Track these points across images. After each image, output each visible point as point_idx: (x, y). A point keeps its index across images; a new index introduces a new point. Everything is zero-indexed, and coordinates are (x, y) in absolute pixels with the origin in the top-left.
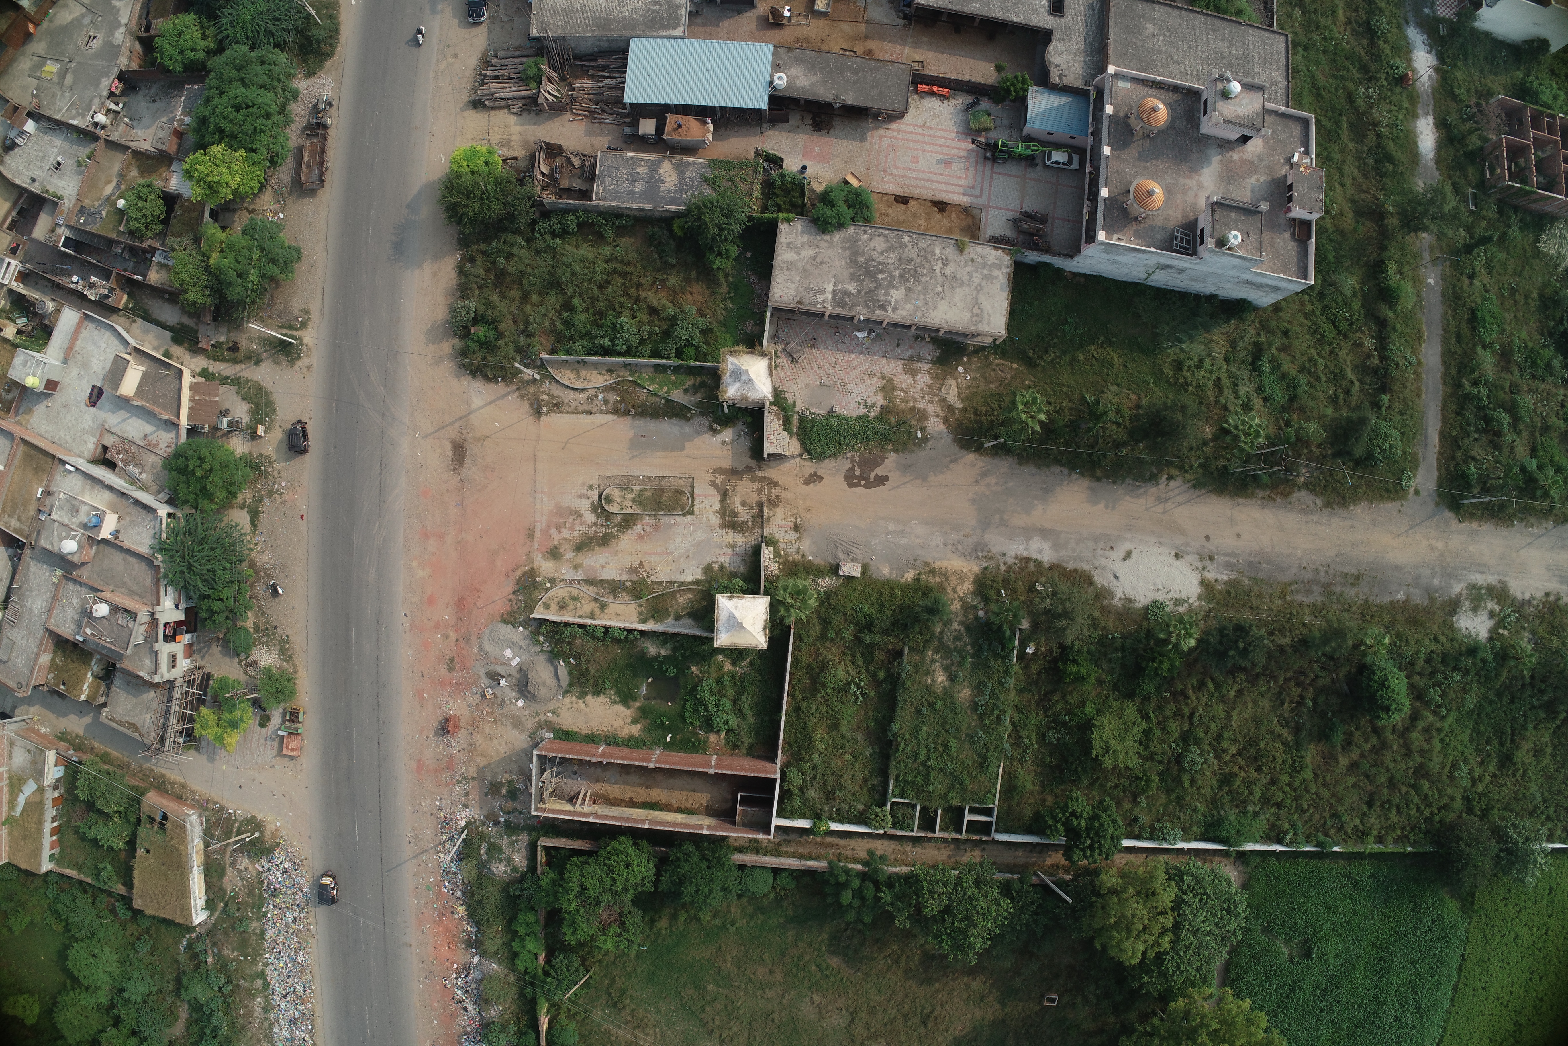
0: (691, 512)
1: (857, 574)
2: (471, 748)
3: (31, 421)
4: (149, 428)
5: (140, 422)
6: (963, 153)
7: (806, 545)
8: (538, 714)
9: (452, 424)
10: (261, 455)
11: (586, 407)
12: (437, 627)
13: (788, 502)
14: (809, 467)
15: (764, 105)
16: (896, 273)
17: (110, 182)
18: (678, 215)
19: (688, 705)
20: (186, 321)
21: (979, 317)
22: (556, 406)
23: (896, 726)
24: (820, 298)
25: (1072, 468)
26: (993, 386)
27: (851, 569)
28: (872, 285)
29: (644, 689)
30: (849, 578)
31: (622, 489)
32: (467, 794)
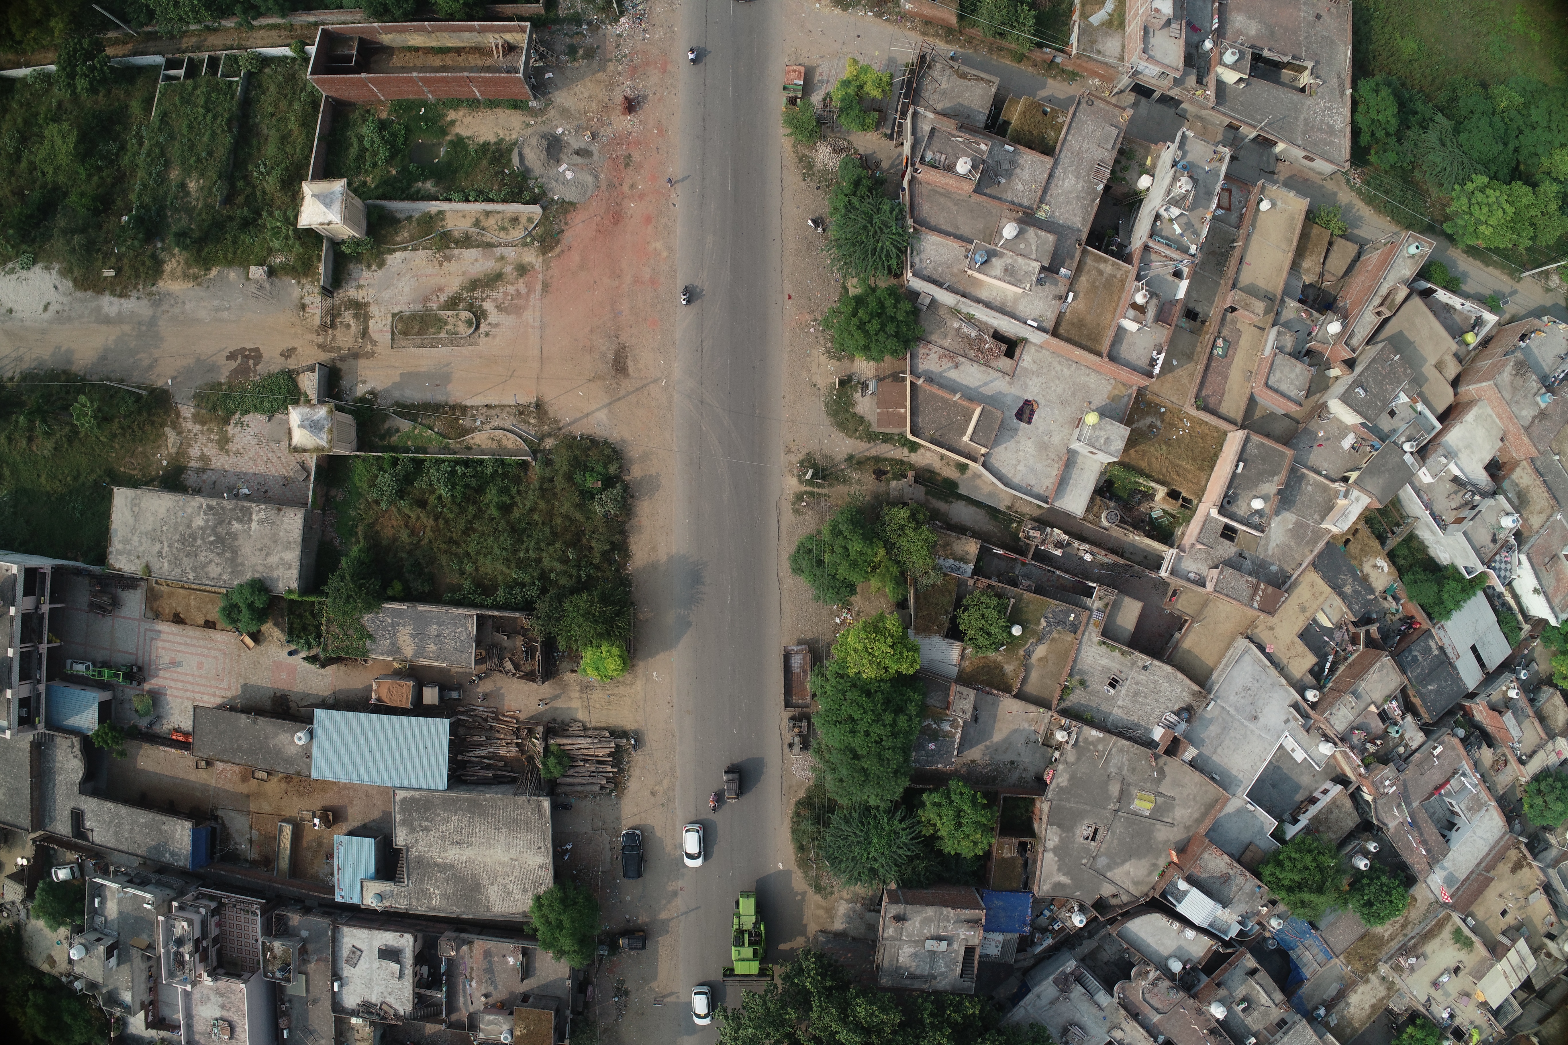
0: (394, 315)
1: (253, 269)
2: (610, 87)
3: (1110, 388)
4: (953, 375)
5: (965, 383)
6: (161, 673)
7: (296, 292)
8: (544, 123)
9: (629, 393)
10: (839, 360)
11: (492, 412)
12: (642, 196)
13: (310, 330)
14: (291, 364)
16: (199, 542)
17: (1040, 660)
18: (394, 599)
19: (401, 141)
20: (942, 506)
21: (134, 504)
22: (521, 411)
23: (228, 140)
24: (262, 515)
26: (140, 450)
27: (257, 272)
28: (219, 529)
29: (442, 151)
30: (260, 264)
31: (456, 333)
32: (617, 46)
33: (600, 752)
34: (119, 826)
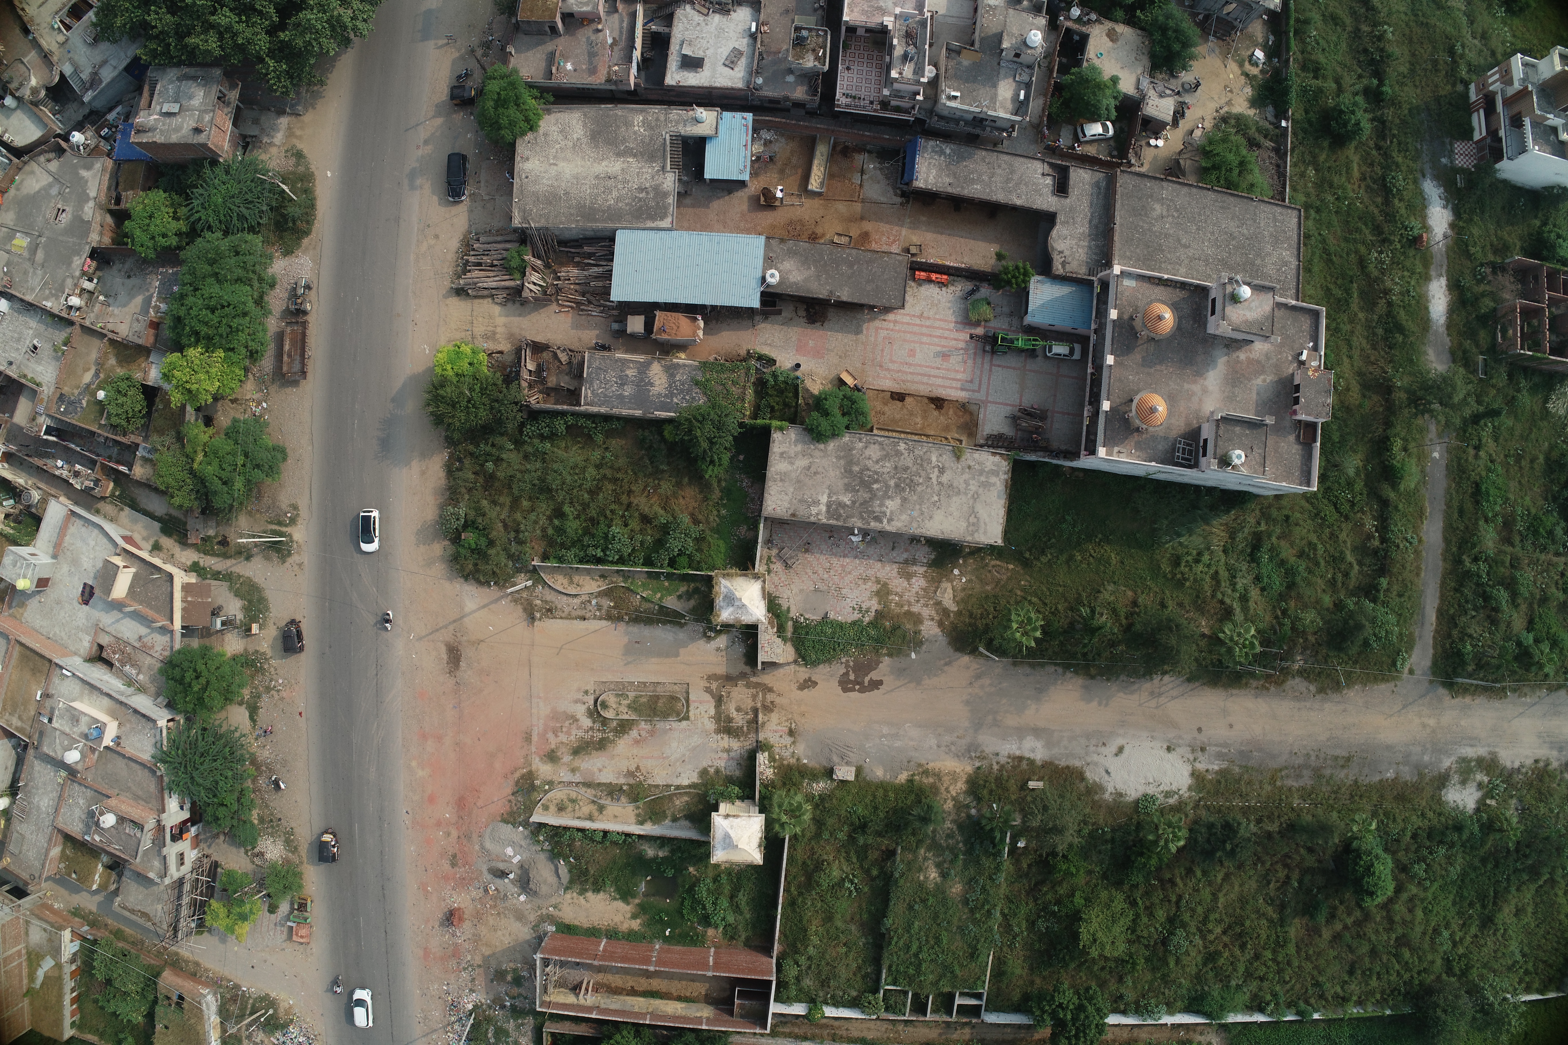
0: (687, 718)
1: (851, 777)
2: (476, 939)
3: (26, 614)
4: (143, 630)
5: (132, 623)
6: (962, 345)
7: (801, 749)
8: (540, 908)
9: (446, 627)
10: (257, 652)
11: (580, 613)
12: (439, 824)
13: (782, 707)
14: (803, 673)
15: (756, 304)
16: (892, 483)
17: (88, 370)
18: (667, 422)
19: (686, 903)
20: (174, 512)
21: (975, 526)
22: (550, 611)
23: (888, 922)
24: (814, 510)
25: (1066, 667)
26: (988, 588)
27: (846, 773)
28: (867, 496)
29: (643, 887)
30: (843, 782)
31: (617, 695)
32: (473, 980)
33: (476, 274)
34: (1008, 180)
